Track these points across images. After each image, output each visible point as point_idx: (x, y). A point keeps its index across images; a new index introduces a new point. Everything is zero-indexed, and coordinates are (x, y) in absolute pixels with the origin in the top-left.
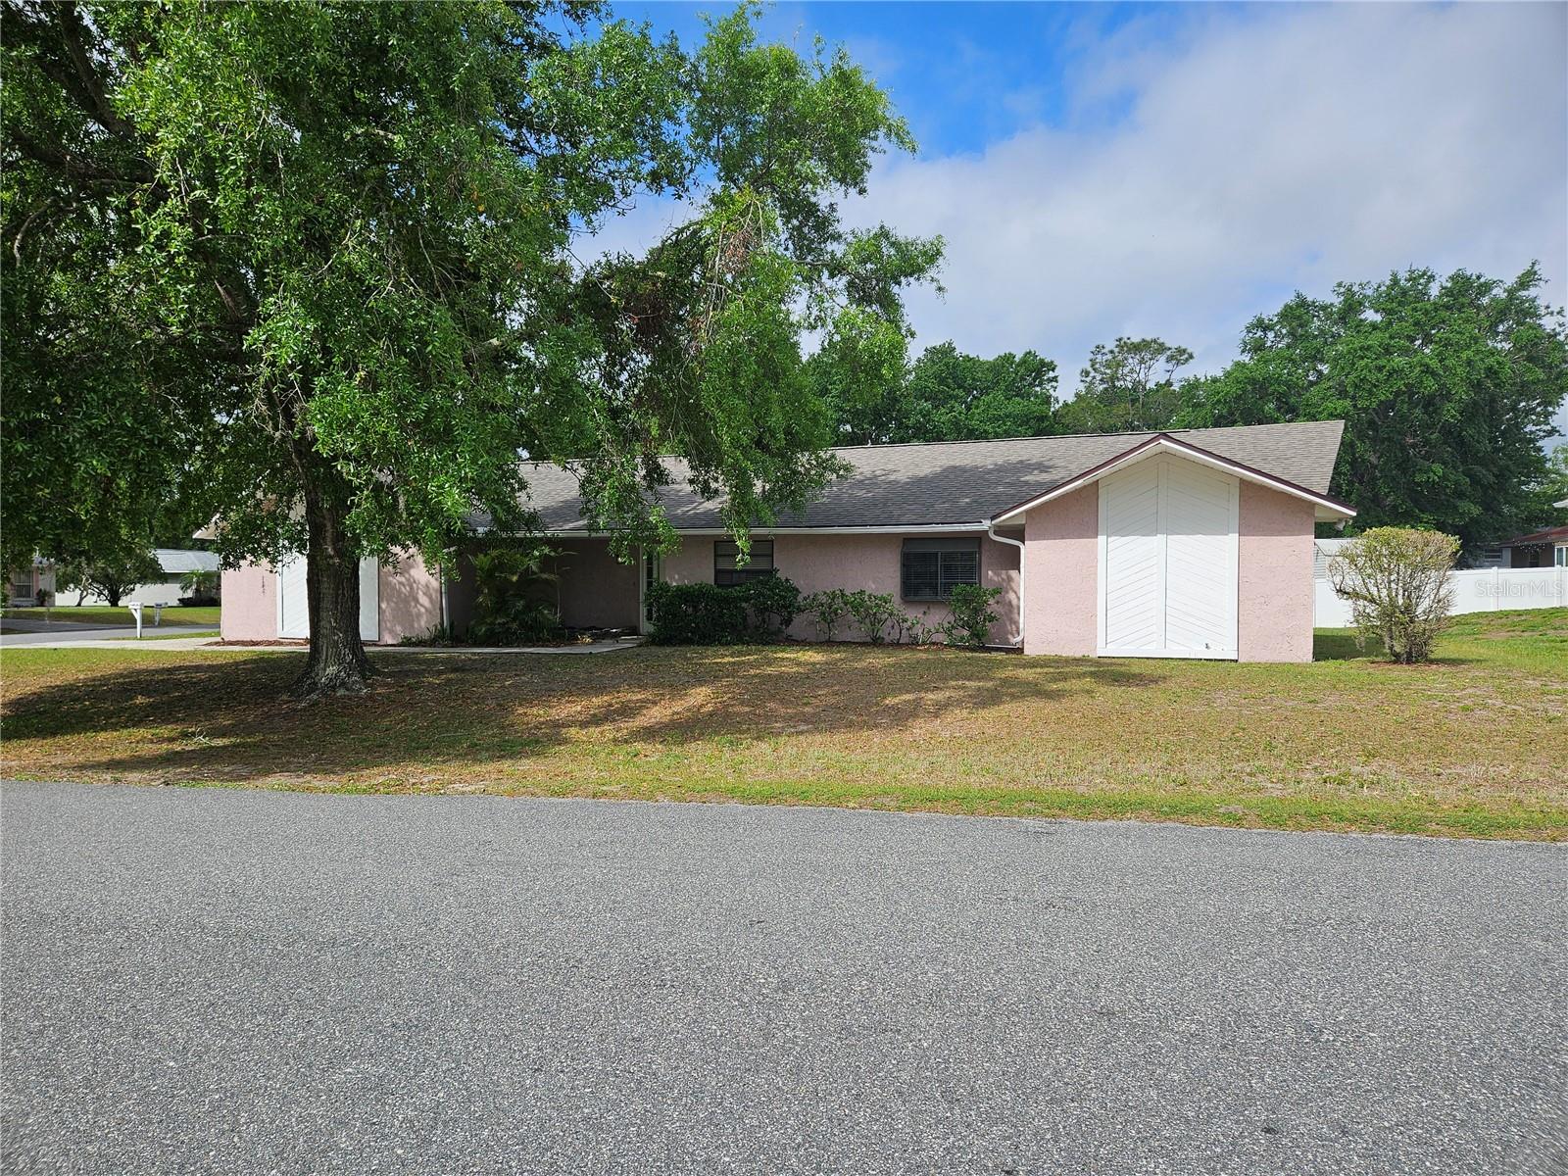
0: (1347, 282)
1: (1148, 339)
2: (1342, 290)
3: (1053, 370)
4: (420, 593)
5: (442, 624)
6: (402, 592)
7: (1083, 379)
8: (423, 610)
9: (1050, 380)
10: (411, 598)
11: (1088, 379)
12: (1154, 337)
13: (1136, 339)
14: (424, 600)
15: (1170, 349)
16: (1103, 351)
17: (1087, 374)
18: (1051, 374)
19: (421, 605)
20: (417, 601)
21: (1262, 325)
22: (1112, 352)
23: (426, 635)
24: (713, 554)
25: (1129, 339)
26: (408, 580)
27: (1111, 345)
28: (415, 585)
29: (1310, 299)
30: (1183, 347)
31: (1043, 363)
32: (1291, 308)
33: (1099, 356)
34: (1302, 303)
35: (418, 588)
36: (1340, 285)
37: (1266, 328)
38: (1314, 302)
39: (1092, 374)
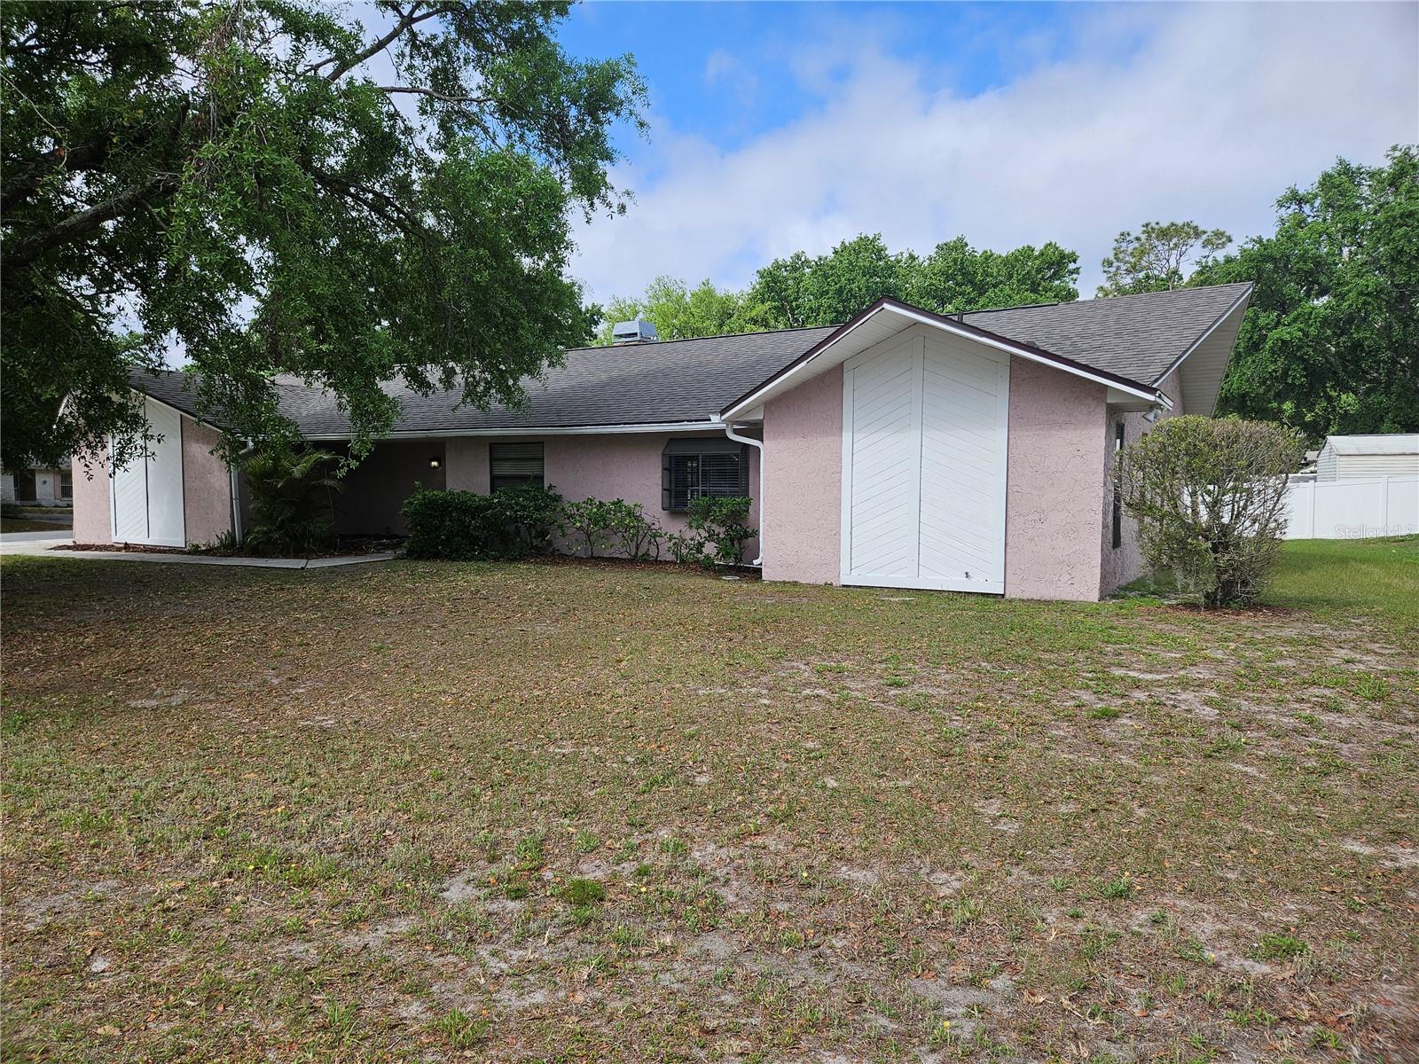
0: (1403, 144)
1: (1180, 223)
2: (1398, 154)
3: (1075, 261)
7: (1106, 269)
9: (1072, 273)
11: (1113, 270)
12: (1187, 220)
13: (1164, 224)
15: (1205, 232)
16: (1128, 239)
17: (1110, 264)
18: (1072, 266)
21: (1297, 199)
22: (1138, 239)
24: (488, 458)
25: (1157, 224)
27: (1137, 231)
29: (1354, 165)
30: (1221, 230)
31: (1063, 256)
32: (1331, 176)
33: (1124, 245)
34: (1347, 171)
36: (1394, 149)
37: (1300, 201)
38: (1359, 169)
39: (1116, 264)
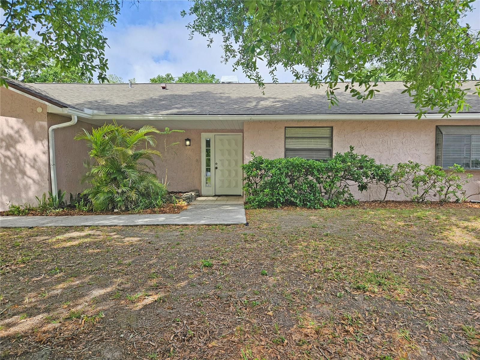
4: (28, 166)
5: (51, 194)
6: (7, 165)
8: (30, 181)
10: (17, 171)
14: (32, 173)
19: (29, 177)
20: (24, 173)
23: (35, 204)
26: (15, 154)
28: (21, 159)
35: (25, 162)
